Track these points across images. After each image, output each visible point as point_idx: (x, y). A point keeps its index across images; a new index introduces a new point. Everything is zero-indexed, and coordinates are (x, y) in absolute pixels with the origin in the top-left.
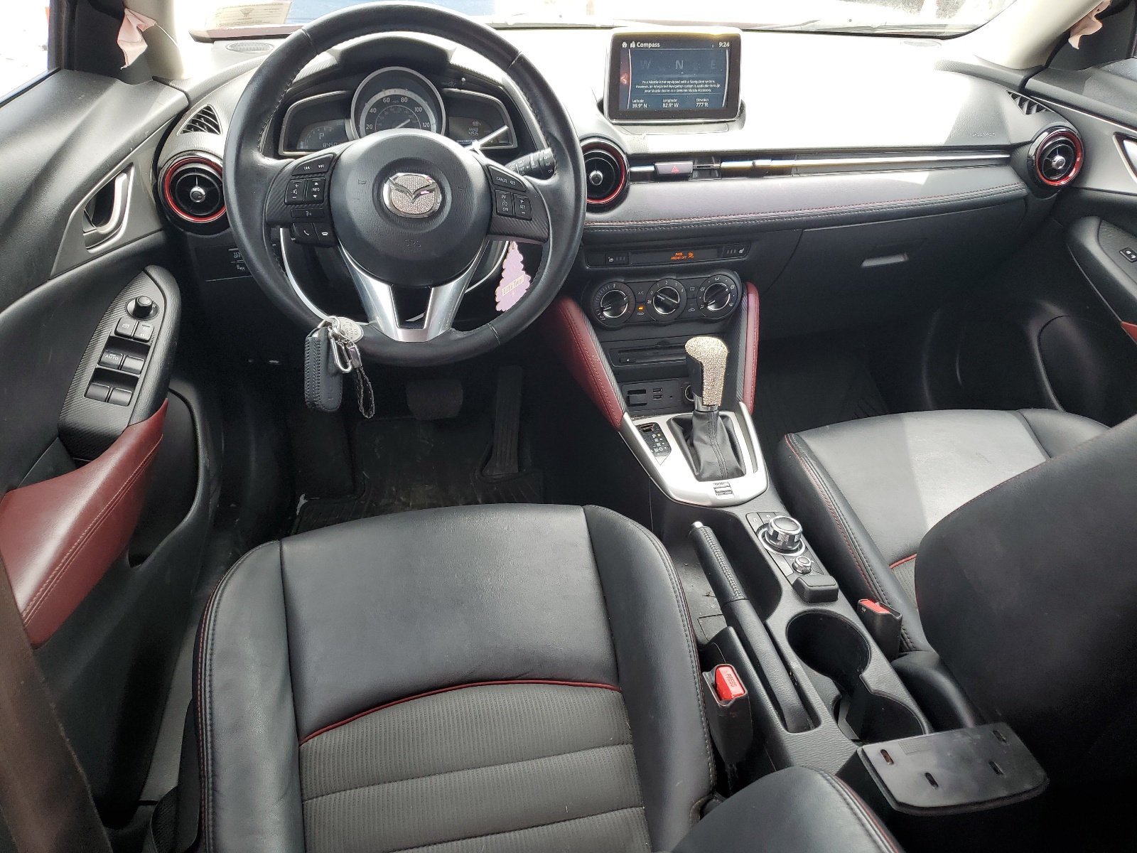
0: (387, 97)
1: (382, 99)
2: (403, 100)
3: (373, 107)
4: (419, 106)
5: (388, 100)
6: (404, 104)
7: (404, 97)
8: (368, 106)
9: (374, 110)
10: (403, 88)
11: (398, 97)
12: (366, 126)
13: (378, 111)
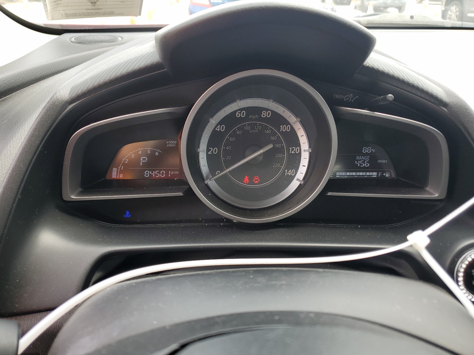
0: (241, 110)
1: (235, 112)
2: (264, 114)
3: (220, 123)
4: (287, 123)
5: (243, 115)
6: (266, 120)
7: (267, 110)
8: (213, 122)
9: (222, 128)
10: (268, 98)
11: (257, 110)
12: (208, 150)
13: (227, 130)
